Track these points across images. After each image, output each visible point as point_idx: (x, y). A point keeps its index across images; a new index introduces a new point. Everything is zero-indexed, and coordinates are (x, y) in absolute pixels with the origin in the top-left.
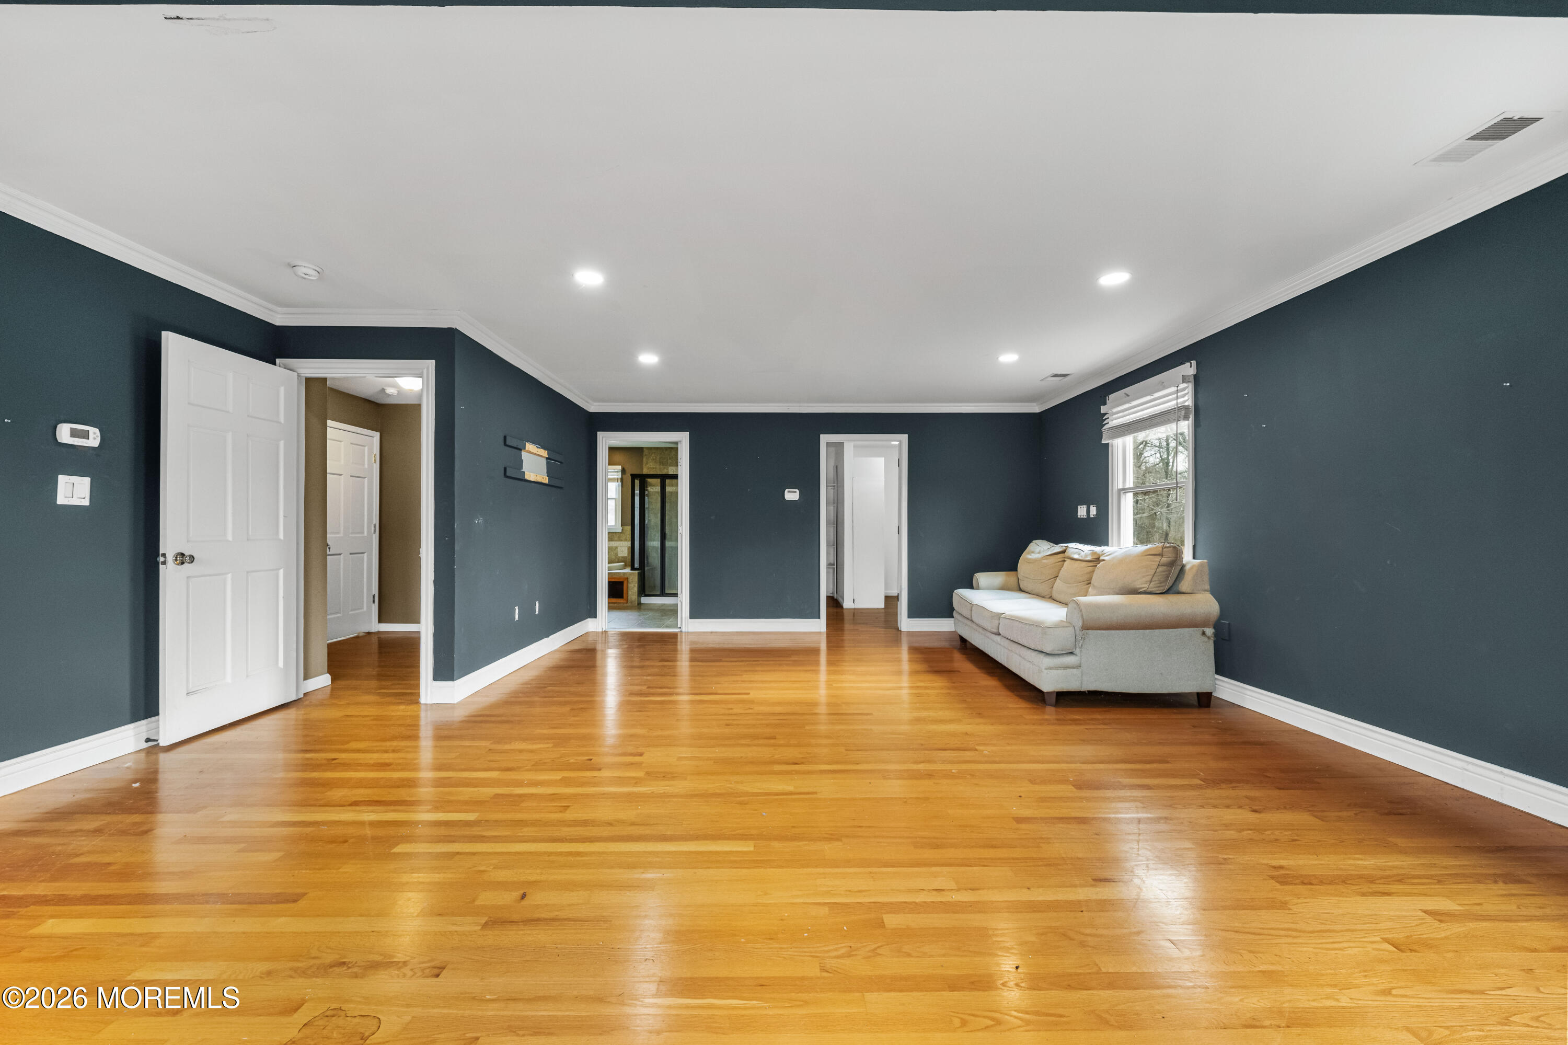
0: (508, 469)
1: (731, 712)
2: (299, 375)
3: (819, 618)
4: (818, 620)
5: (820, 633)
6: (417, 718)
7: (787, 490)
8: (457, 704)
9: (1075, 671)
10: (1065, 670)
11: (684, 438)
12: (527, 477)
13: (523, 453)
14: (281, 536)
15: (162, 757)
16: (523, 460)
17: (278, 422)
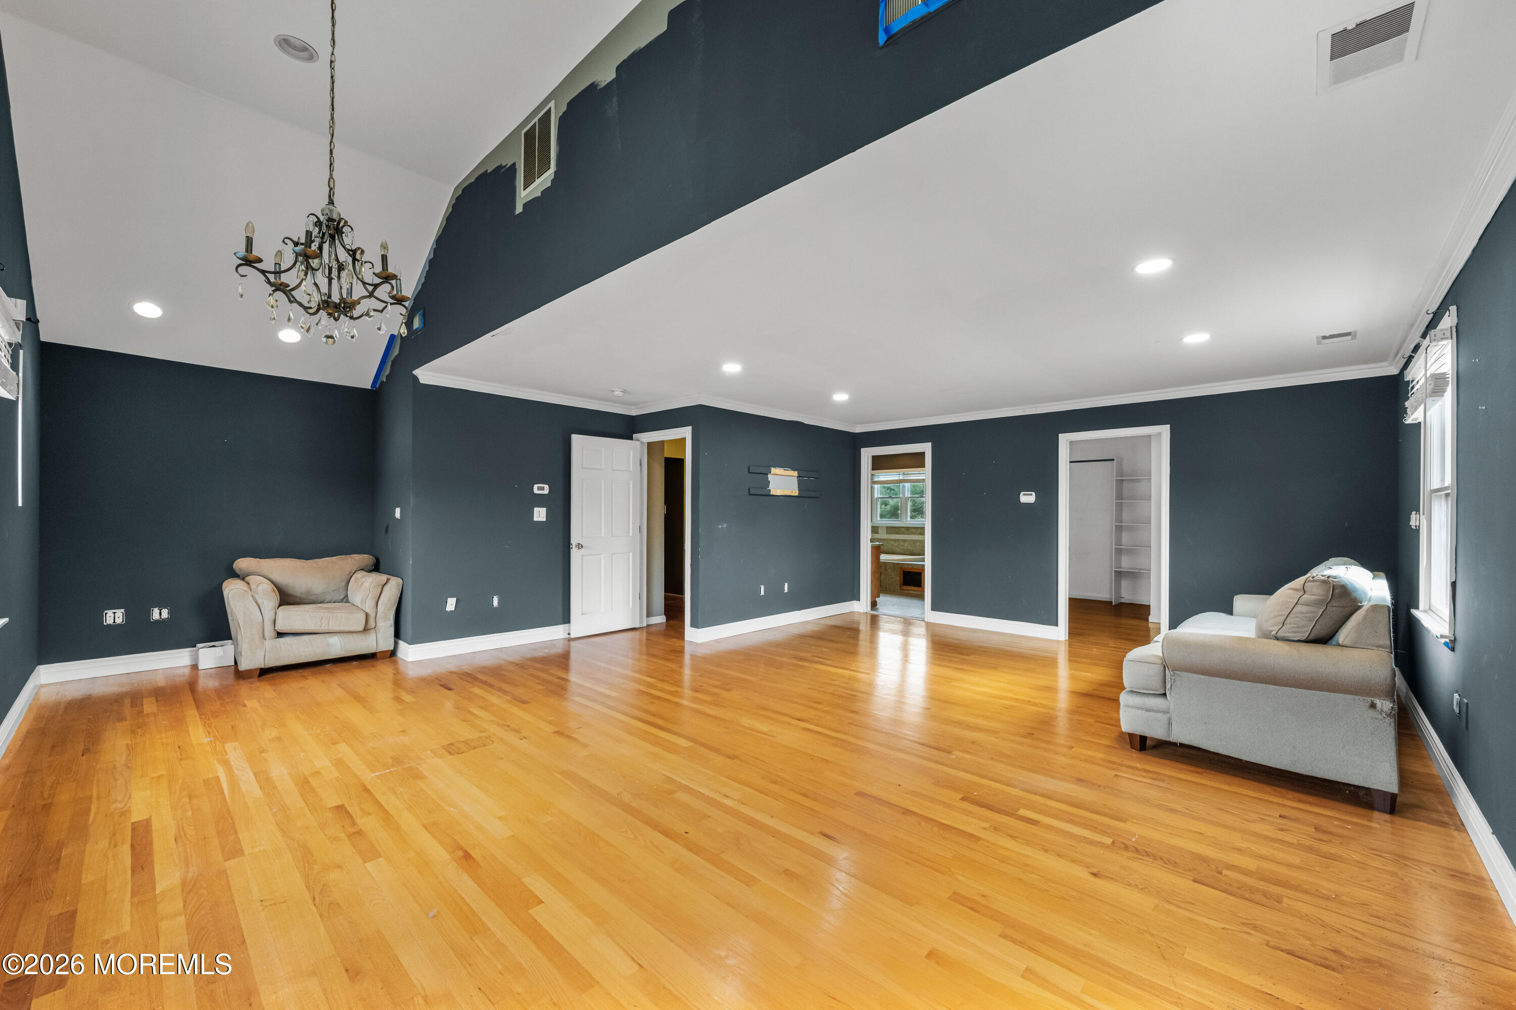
0: (751, 489)
1: (832, 682)
2: (642, 443)
3: (1057, 625)
4: (1056, 627)
5: (1058, 642)
6: (683, 647)
7: (1022, 493)
8: (701, 644)
9: (1160, 715)
10: (1147, 712)
11: (927, 449)
12: (772, 493)
13: (769, 476)
14: (631, 534)
15: (572, 643)
16: (769, 482)
17: (630, 471)
